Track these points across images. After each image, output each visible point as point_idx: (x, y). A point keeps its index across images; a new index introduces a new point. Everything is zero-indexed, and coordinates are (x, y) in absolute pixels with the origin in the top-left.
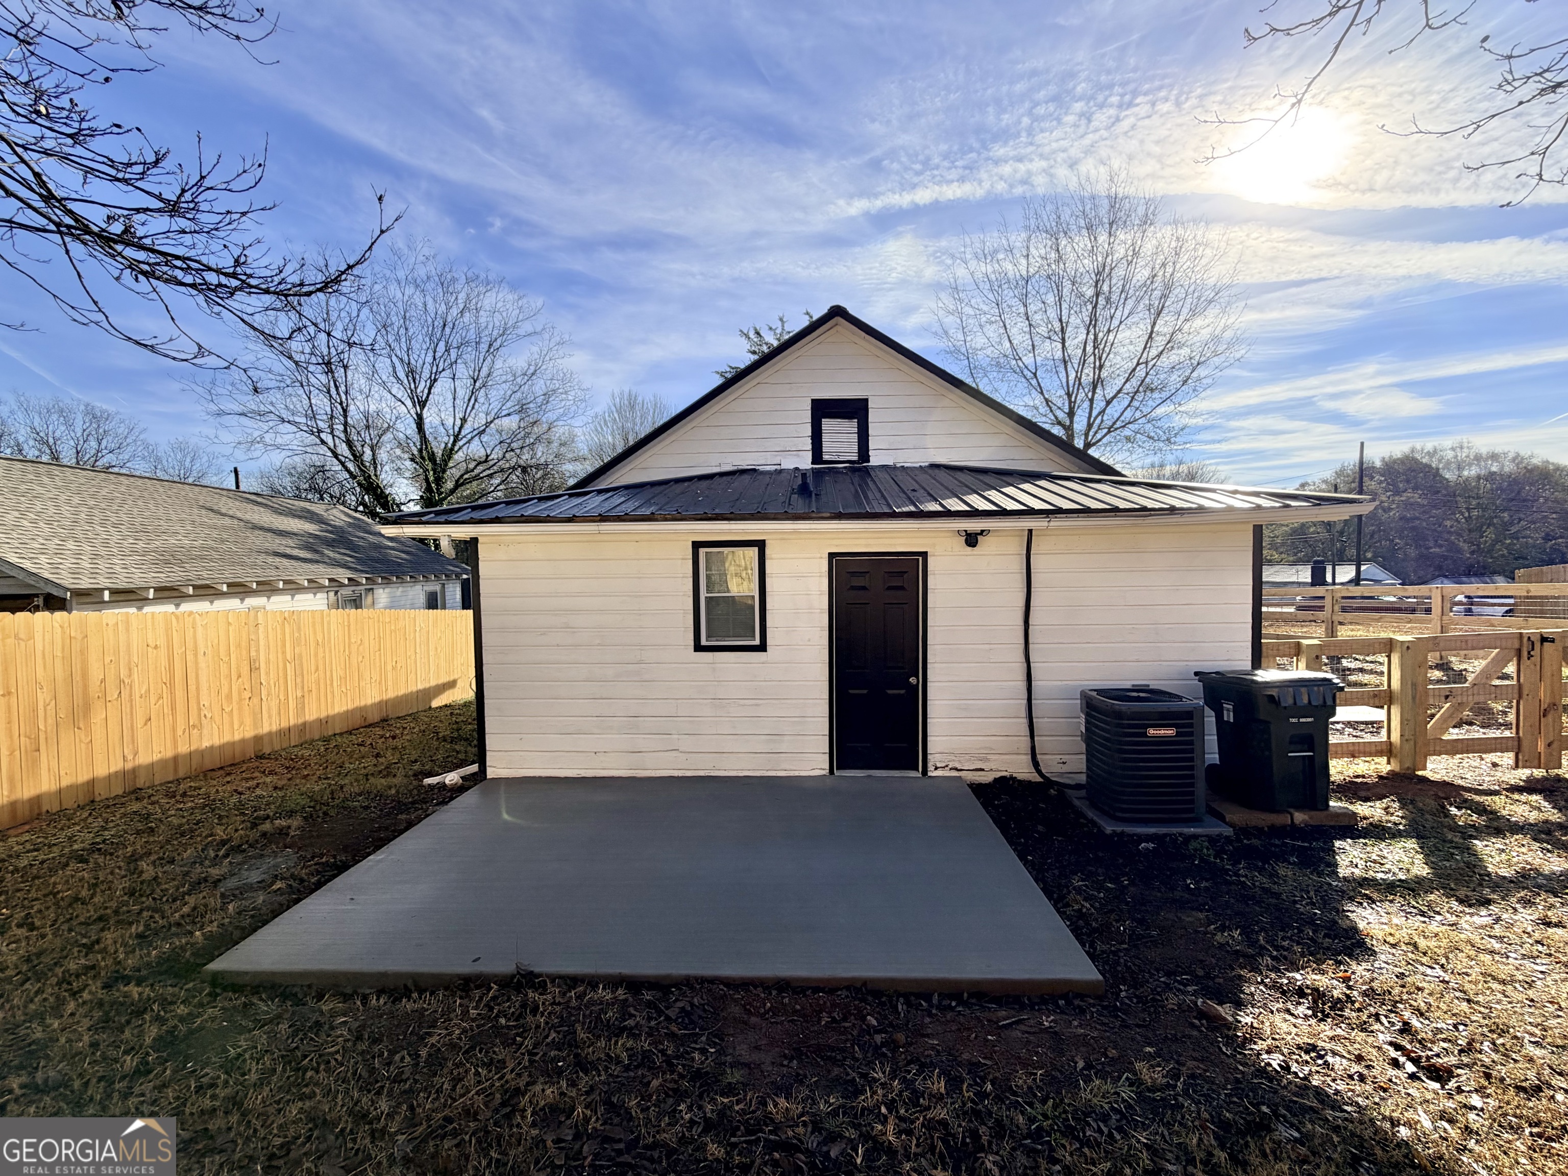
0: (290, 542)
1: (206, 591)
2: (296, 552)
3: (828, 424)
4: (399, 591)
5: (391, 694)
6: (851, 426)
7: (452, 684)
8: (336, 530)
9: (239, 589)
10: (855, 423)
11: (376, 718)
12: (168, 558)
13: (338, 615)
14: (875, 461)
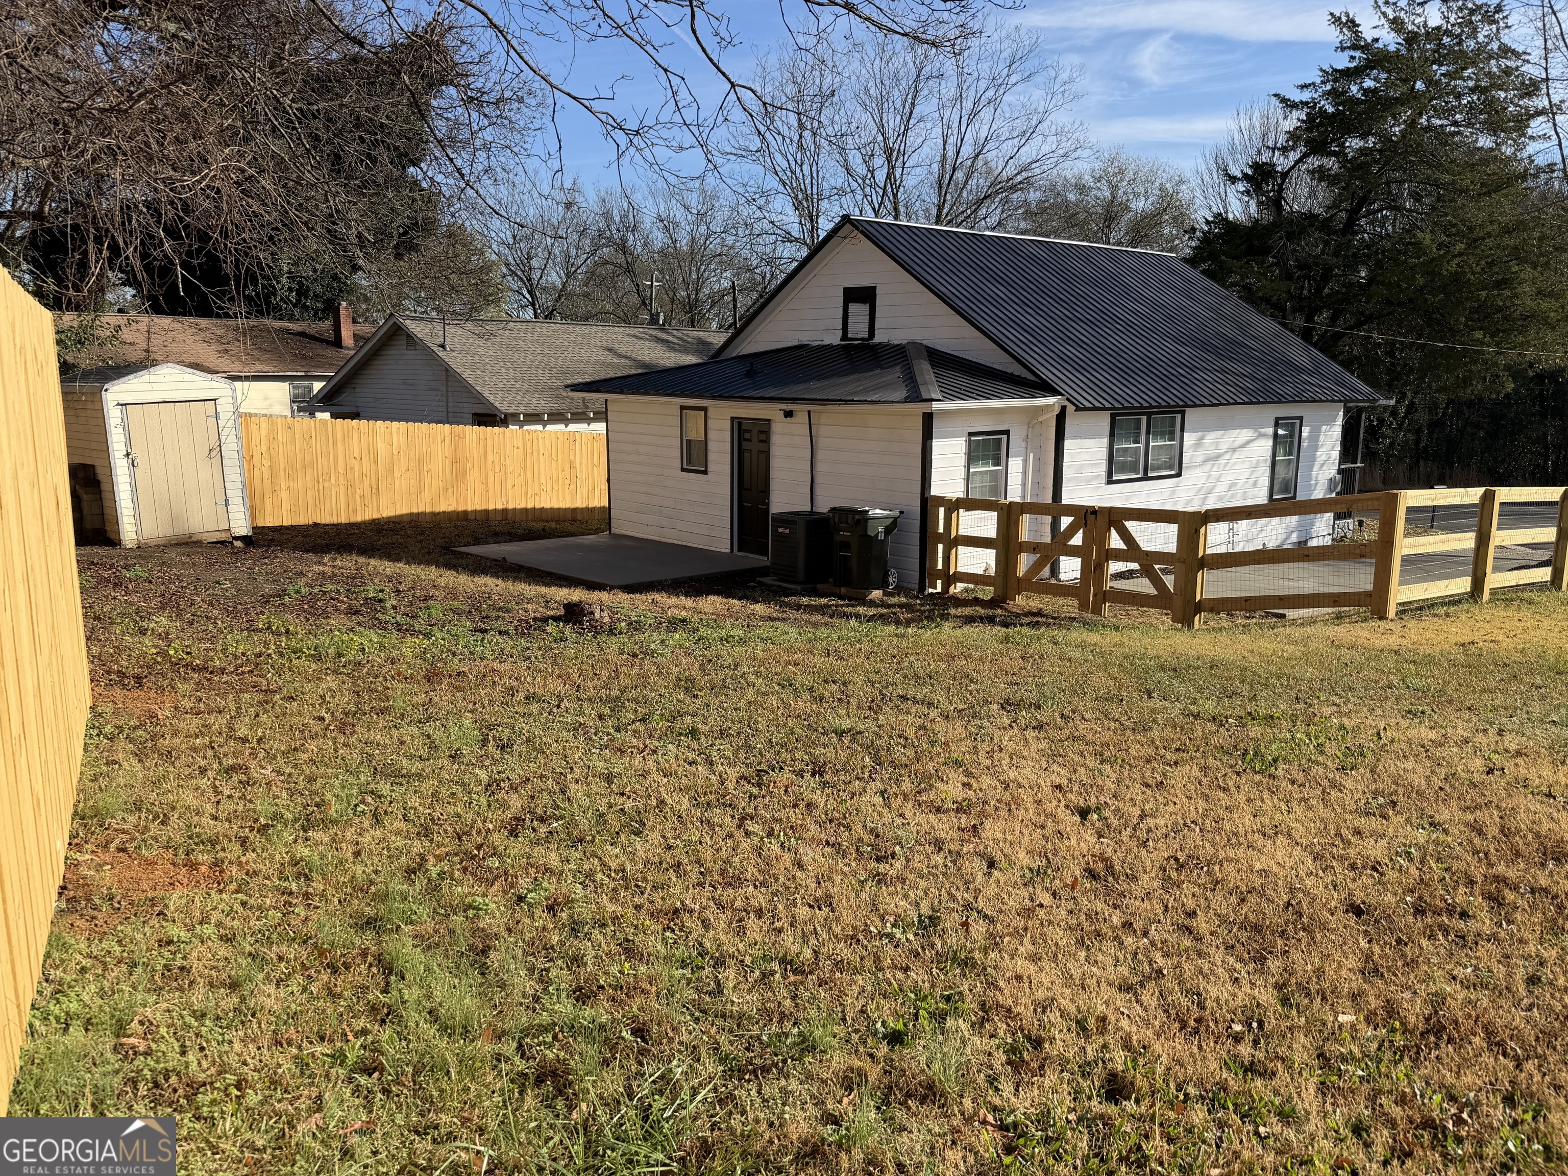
6: (865, 309)
10: (867, 307)
14: (878, 339)
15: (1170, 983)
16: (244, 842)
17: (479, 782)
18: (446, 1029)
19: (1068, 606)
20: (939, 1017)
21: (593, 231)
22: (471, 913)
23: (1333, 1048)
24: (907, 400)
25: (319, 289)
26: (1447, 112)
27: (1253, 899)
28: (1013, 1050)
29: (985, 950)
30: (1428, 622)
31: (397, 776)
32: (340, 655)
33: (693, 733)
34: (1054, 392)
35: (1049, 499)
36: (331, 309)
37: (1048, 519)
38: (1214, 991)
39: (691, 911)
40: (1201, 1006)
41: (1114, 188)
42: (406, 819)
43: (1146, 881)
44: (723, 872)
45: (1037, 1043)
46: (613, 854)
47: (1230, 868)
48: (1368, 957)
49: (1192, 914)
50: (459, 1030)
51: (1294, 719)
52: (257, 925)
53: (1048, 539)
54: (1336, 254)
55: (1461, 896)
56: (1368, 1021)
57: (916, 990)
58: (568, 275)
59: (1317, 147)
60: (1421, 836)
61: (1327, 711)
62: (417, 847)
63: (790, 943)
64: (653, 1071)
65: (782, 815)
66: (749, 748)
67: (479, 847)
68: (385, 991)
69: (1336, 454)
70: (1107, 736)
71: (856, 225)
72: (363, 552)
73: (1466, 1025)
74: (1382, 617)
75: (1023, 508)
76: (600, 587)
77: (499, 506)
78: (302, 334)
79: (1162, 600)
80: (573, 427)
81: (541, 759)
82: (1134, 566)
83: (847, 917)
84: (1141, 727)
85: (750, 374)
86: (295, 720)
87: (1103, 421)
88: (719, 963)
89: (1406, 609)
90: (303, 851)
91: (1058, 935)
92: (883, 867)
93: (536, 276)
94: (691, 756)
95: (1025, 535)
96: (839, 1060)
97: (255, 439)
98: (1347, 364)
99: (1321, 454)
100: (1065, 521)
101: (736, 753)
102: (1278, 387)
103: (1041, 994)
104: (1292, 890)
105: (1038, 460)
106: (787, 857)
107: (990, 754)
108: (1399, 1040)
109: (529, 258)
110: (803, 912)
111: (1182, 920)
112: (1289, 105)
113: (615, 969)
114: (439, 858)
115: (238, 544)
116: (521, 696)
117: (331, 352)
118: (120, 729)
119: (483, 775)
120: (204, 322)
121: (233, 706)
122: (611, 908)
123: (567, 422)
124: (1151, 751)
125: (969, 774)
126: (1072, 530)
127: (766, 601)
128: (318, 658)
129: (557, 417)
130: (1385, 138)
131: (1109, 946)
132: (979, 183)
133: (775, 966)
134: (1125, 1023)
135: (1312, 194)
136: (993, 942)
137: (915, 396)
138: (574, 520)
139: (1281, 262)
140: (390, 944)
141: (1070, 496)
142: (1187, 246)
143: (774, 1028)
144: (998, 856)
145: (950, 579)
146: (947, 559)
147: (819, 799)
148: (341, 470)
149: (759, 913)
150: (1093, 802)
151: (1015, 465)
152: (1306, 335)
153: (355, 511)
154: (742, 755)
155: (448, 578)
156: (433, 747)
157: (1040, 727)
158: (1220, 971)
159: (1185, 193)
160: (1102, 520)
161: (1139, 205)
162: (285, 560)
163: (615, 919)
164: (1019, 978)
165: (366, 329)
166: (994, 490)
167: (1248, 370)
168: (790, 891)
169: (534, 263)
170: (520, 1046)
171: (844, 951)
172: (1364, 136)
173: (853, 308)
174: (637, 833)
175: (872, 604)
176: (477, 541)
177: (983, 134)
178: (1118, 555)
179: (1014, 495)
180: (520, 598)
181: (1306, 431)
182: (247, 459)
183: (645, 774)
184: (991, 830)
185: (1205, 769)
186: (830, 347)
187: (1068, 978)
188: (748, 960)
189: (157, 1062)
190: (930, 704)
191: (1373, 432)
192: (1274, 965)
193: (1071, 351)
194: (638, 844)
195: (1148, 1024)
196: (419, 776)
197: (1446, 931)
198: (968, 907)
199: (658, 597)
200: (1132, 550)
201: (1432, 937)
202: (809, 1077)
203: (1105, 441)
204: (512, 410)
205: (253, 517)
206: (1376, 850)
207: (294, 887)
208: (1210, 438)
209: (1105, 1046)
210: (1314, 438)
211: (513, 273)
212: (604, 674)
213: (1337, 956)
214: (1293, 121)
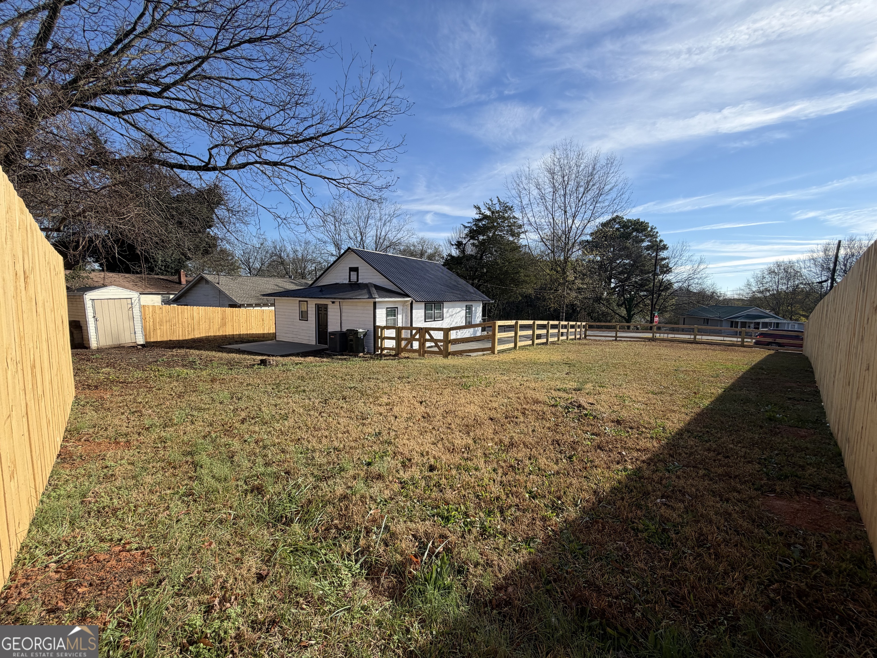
10: (356, 273)
14: (359, 282)
15: (445, 441)
16: (139, 434)
17: (230, 409)
18: (219, 480)
19: (416, 355)
20: (382, 457)
21: (270, 251)
22: (227, 447)
23: (487, 452)
24: (368, 298)
25: (173, 266)
26: (501, 231)
27: (465, 419)
28: (403, 462)
29: (395, 439)
30: (505, 354)
31: (200, 409)
32: (178, 376)
33: (304, 391)
34: (409, 296)
35: (409, 326)
36: (177, 272)
37: (409, 331)
38: (457, 442)
39: (304, 439)
40: (454, 446)
41: (423, 246)
42: (203, 421)
43: (438, 417)
44: (314, 428)
45: (410, 460)
46: (277, 426)
47: (460, 412)
48: (495, 430)
49: (450, 424)
50: (223, 479)
51: (474, 376)
52: (143, 458)
53: (409, 336)
54: (478, 265)
55: (516, 413)
56: (495, 444)
57: (374, 451)
58: (262, 264)
59: (472, 238)
60: (506, 401)
61: (482, 374)
62: (207, 429)
63: (336, 444)
64: (292, 482)
65: (333, 411)
66: (322, 394)
67: (230, 427)
68: (195, 472)
69: (481, 315)
70: (427, 383)
71: (353, 250)
72: (188, 348)
73: (519, 442)
74: (494, 353)
75: (403, 328)
76: (273, 356)
77: (238, 333)
78: (167, 280)
79: (440, 352)
80: (263, 308)
81: (252, 401)
82: (433, 344)
83: (354, 435)
84: (436, 381)
85: (321, 291)
86: (161, 396)
87: (423, 305)
88: (314, 451)
89: (500, 352)
90: (163, 434)
91: (416, 433)
92: (364, 421)
93: (251, 264)
94: (303, 397)
95: (403, 336)
96: (351, 472)
97: (147, 312)
98: (483, 292)
99: (478, 315)
100: (414, 332)
101: (318, 395)
102: (466, 297)
103: (411, 448)
104: (475, 416)
105: (406, 316)
106: (335, 422)
107: (395, 390)
108: (503, 448)
109: (249, 259)
110: (340, 435)
111: (447, 425)
112: (466, 227)
113: (279, 457)
114: (216, 432)
115: (139, 347)
116: (245, 384)
117: (177, 286)
118: (88, 403)
119: (232, 407)
120: (127, 275)
121: (136, 393)
122: (277, 441)
123: (261, 307)
124: (438, 386)
125: (389, 395)
126: (416, 334)
127: (327, 358)
128: (170, 377)
129: (257, 305)
130: (488, 236)
131: (429, 434)
132: (387, 243)
133: (332, 450)
134: (434, 452)
135: (472, 251)
136: (397, 437)
137: (371, 297)
138: (264, 337)
139: (465, 265)
140: (197, 458)
141: (414, 326)
142: (442, 262)
143: (332, 466)
144: (398, 415)
145: (382, 349)
146: (381, 344)
147: (344, 405)
148: (180, 322)
149: (326, 437)
150: (423, 400)
151: (400, 317)
152: (472, 284)
153: (185, 335)
154: (320, 396)
155: (220, 354)
156: (213, 400)
157: (409, 383)
158: (458, 437)
159: (441, 249)
160: (424, 331)
161: (429, 251)
162: (157, 351)
163: (279, 443)
164: (404, 445)
165: (190, 279)
166: (395, 324)
167: (458, 292)
168: (337, 430)
169: (250, 260)
170: (245, 481)
171: (353, 444)
172: (483, 236)
173: (352, 273)
174: (286, 420)
175: (360, 357)
176: (230, 344)
177: (388, 229)
178: (428, 340)
179: (400, 325)
180: (245, 359)
181: (473, 309)
182: (143, 319)
183: (288, 403)
184: (395, 409)
185: (452, 390)
186: (345, 284)
187: (418, 443)
188: (323, 450)
189: (100, 504)
190: (378, 379)
191: (490, 311)
192: (472, 434)
193: (414, 286)
194: (286, 422)
195: (440, 452)
196: (208, 409)
197: (513, 422)
198: (389, 429)
199: (292, 358)
200: (432, 339)
201: (510, 423)
202: (343, 477)
203: (423, 311)
204: (243, 303)
205: (146, 338)
206: (495, 405)
207: (159, 445)
208: (450, 310)
209: (428, 459)
210: (476, 310)
211: (243, 263)
212: (274, 377)
213: (487, 430)
214: (466, 231)
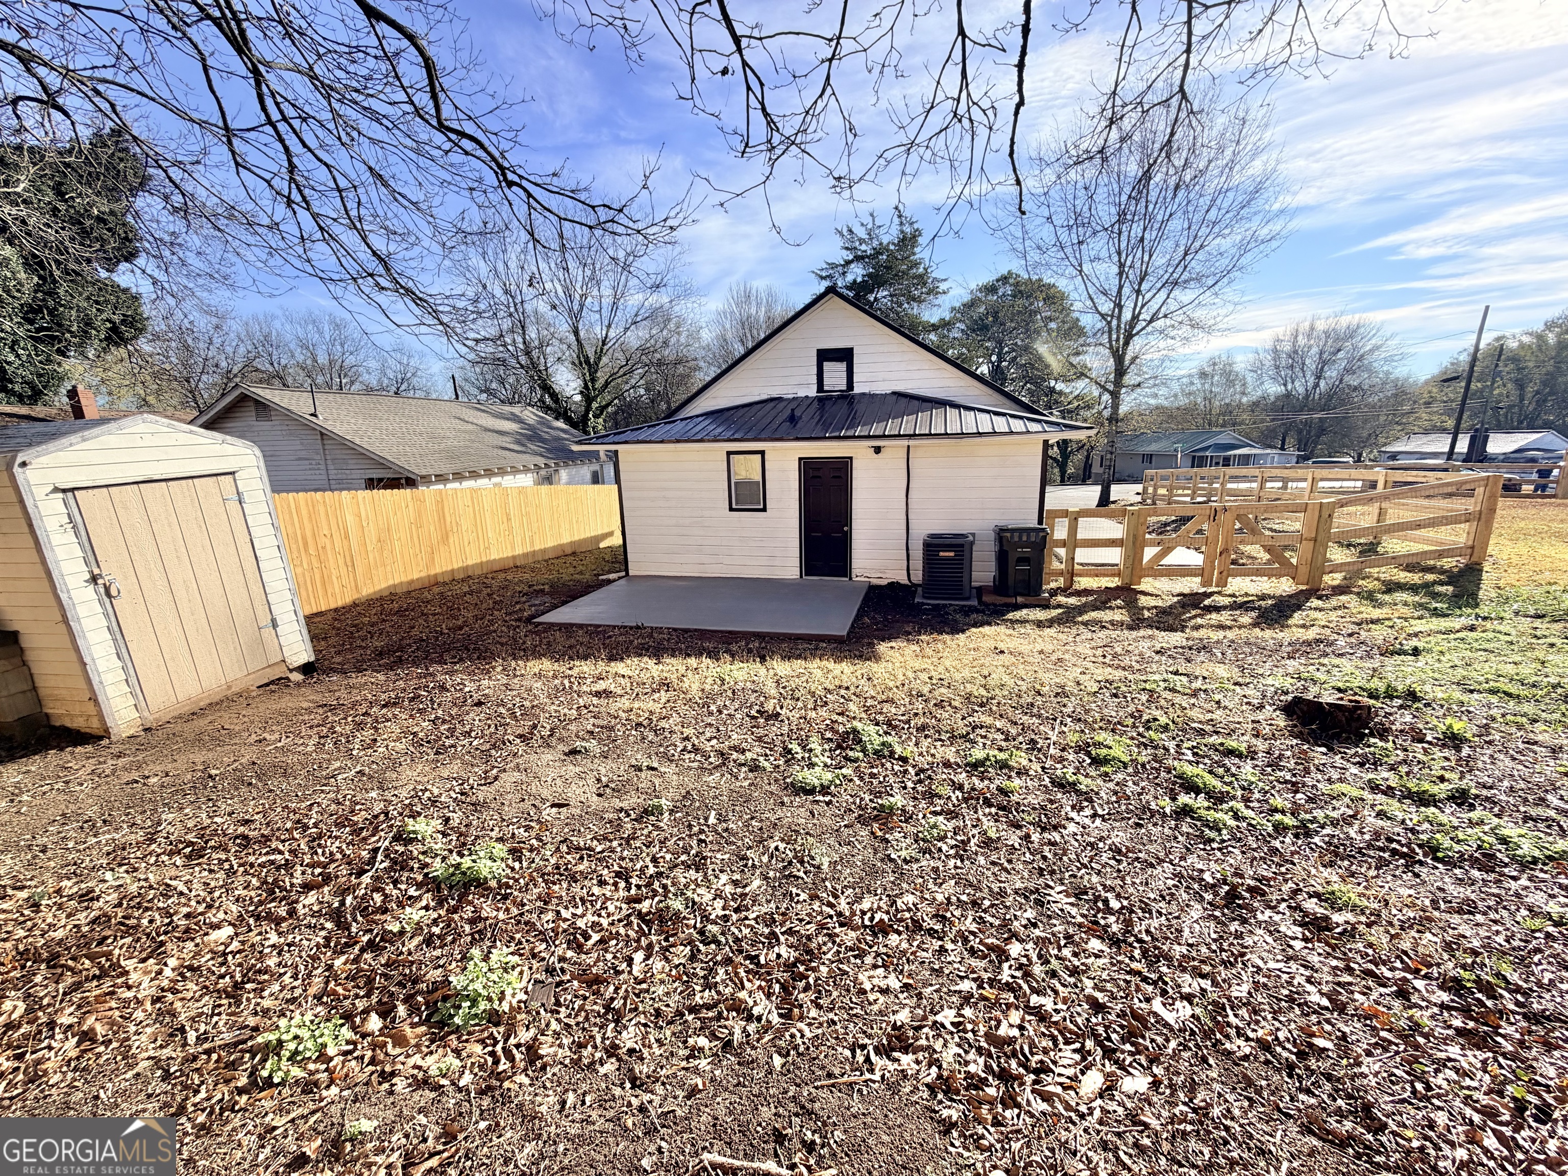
0: (508, 439)
1: (474, 475)
2: (512, 446)
3: (827, 366)
4: (574, 470)
5: (576, 538)
6: (842, 366)
7: (611, 534)
8: (531, 427)
9: (489, 473)
10: (844, 365)
11: (569, 551)
12: (451, 455)
13: (545, 488)
14: (858, 390)
75: (1150, 512)
79: (1284, 571)
115: (295, 677)
126: (1195, 526)
145: (1073, 575)
160: (1230, 516)
186: (807, 398)
200: (1256, 537)
204: (423, 472)
